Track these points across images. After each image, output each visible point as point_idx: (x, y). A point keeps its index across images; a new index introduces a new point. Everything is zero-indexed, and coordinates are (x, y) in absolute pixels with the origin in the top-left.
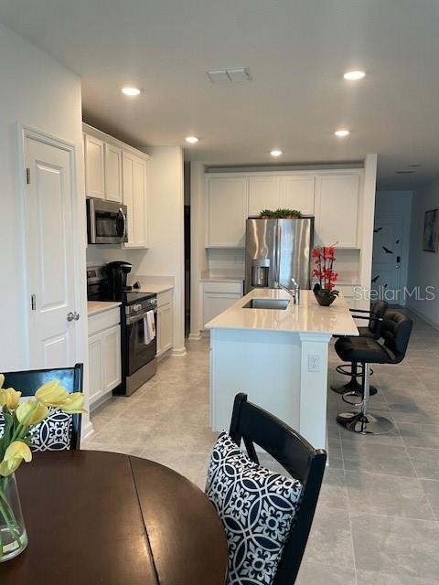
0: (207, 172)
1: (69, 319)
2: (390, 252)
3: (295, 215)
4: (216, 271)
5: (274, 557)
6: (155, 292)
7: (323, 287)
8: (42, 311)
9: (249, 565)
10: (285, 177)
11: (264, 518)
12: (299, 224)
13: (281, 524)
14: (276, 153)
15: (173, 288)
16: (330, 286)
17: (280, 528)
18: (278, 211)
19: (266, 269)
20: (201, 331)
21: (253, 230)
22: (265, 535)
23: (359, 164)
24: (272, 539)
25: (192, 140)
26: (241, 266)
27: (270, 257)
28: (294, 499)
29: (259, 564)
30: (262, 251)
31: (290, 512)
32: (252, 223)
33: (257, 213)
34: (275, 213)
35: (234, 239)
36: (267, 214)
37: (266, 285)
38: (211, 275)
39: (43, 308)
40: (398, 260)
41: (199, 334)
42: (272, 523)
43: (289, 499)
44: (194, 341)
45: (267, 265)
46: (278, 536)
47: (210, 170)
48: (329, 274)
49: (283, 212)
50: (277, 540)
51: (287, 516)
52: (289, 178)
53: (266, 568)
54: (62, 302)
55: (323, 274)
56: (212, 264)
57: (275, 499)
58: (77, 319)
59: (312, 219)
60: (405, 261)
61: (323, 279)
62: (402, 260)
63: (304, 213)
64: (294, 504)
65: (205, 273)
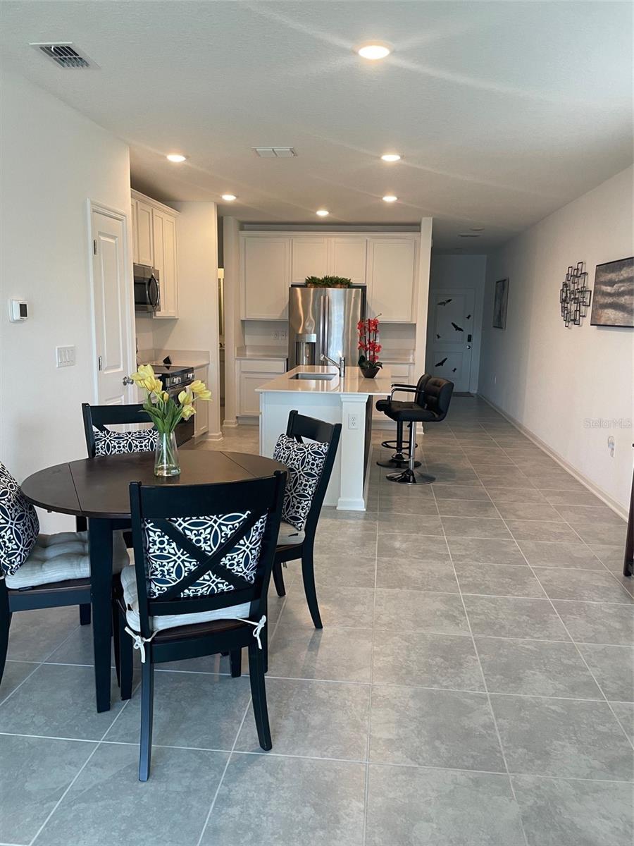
0: (242, 229)
1: (125, 384)
2: (460, 330)
3: (345, 284)
4: (254, 348)
5: (314, 481)
6: (192, 366)
7: (368, 359)
8: (106, 373)
9: (301, 486)
10: (333, 240)
11: (308, 463)
12: (351, 293)
13: (317, 464)
14: (322, 213)
15: (209, 364)
16: (374, 358)
17: (317, 467)
18: (326, 278)
19: (312, 346)
20: (237, 417)
21: (297, 300)
22: (309, 471)
23: (415, 227)
24: (313, 472)
25: (229, 198)
26: (284, 342)
27: (317, 332)
28: (325, 451)
29: (306, 485)
30: (307, 324)
31: (323, 458)
32: (296, 291)
33: (302, 280)
34: (323, 281)
35: (274, 310)
36: (313, 282)
37: (312, 362)
38: (247, 353)
39: (106, 369)
40: (470, 338)
41: (235, 420)
42: (313, 464)
43: (322, 451)
44: (228, 428)
45: (313, 338)
46: (316, 471)
47: (245, 226)
48: (374, 347)
49: (332, 279)
50: (315, 473)
51: (321, 460)
52: (338, 240)
53: (310, 487)
54: (118, 366)
55: (368, 346)
56: (249, 340)
57: (314, 452)
58: (132, 383)
59: (364, 288)
60: (477, 339)
61: (368, 352)
62: (473, 339)
63: (354, 281)
64: (324, 454)
65: (242, 350)
